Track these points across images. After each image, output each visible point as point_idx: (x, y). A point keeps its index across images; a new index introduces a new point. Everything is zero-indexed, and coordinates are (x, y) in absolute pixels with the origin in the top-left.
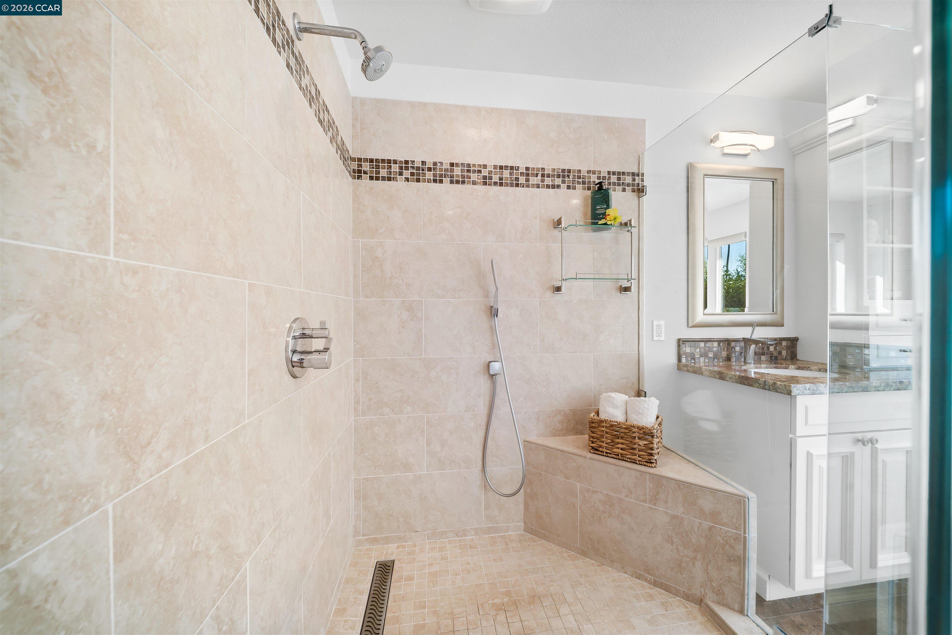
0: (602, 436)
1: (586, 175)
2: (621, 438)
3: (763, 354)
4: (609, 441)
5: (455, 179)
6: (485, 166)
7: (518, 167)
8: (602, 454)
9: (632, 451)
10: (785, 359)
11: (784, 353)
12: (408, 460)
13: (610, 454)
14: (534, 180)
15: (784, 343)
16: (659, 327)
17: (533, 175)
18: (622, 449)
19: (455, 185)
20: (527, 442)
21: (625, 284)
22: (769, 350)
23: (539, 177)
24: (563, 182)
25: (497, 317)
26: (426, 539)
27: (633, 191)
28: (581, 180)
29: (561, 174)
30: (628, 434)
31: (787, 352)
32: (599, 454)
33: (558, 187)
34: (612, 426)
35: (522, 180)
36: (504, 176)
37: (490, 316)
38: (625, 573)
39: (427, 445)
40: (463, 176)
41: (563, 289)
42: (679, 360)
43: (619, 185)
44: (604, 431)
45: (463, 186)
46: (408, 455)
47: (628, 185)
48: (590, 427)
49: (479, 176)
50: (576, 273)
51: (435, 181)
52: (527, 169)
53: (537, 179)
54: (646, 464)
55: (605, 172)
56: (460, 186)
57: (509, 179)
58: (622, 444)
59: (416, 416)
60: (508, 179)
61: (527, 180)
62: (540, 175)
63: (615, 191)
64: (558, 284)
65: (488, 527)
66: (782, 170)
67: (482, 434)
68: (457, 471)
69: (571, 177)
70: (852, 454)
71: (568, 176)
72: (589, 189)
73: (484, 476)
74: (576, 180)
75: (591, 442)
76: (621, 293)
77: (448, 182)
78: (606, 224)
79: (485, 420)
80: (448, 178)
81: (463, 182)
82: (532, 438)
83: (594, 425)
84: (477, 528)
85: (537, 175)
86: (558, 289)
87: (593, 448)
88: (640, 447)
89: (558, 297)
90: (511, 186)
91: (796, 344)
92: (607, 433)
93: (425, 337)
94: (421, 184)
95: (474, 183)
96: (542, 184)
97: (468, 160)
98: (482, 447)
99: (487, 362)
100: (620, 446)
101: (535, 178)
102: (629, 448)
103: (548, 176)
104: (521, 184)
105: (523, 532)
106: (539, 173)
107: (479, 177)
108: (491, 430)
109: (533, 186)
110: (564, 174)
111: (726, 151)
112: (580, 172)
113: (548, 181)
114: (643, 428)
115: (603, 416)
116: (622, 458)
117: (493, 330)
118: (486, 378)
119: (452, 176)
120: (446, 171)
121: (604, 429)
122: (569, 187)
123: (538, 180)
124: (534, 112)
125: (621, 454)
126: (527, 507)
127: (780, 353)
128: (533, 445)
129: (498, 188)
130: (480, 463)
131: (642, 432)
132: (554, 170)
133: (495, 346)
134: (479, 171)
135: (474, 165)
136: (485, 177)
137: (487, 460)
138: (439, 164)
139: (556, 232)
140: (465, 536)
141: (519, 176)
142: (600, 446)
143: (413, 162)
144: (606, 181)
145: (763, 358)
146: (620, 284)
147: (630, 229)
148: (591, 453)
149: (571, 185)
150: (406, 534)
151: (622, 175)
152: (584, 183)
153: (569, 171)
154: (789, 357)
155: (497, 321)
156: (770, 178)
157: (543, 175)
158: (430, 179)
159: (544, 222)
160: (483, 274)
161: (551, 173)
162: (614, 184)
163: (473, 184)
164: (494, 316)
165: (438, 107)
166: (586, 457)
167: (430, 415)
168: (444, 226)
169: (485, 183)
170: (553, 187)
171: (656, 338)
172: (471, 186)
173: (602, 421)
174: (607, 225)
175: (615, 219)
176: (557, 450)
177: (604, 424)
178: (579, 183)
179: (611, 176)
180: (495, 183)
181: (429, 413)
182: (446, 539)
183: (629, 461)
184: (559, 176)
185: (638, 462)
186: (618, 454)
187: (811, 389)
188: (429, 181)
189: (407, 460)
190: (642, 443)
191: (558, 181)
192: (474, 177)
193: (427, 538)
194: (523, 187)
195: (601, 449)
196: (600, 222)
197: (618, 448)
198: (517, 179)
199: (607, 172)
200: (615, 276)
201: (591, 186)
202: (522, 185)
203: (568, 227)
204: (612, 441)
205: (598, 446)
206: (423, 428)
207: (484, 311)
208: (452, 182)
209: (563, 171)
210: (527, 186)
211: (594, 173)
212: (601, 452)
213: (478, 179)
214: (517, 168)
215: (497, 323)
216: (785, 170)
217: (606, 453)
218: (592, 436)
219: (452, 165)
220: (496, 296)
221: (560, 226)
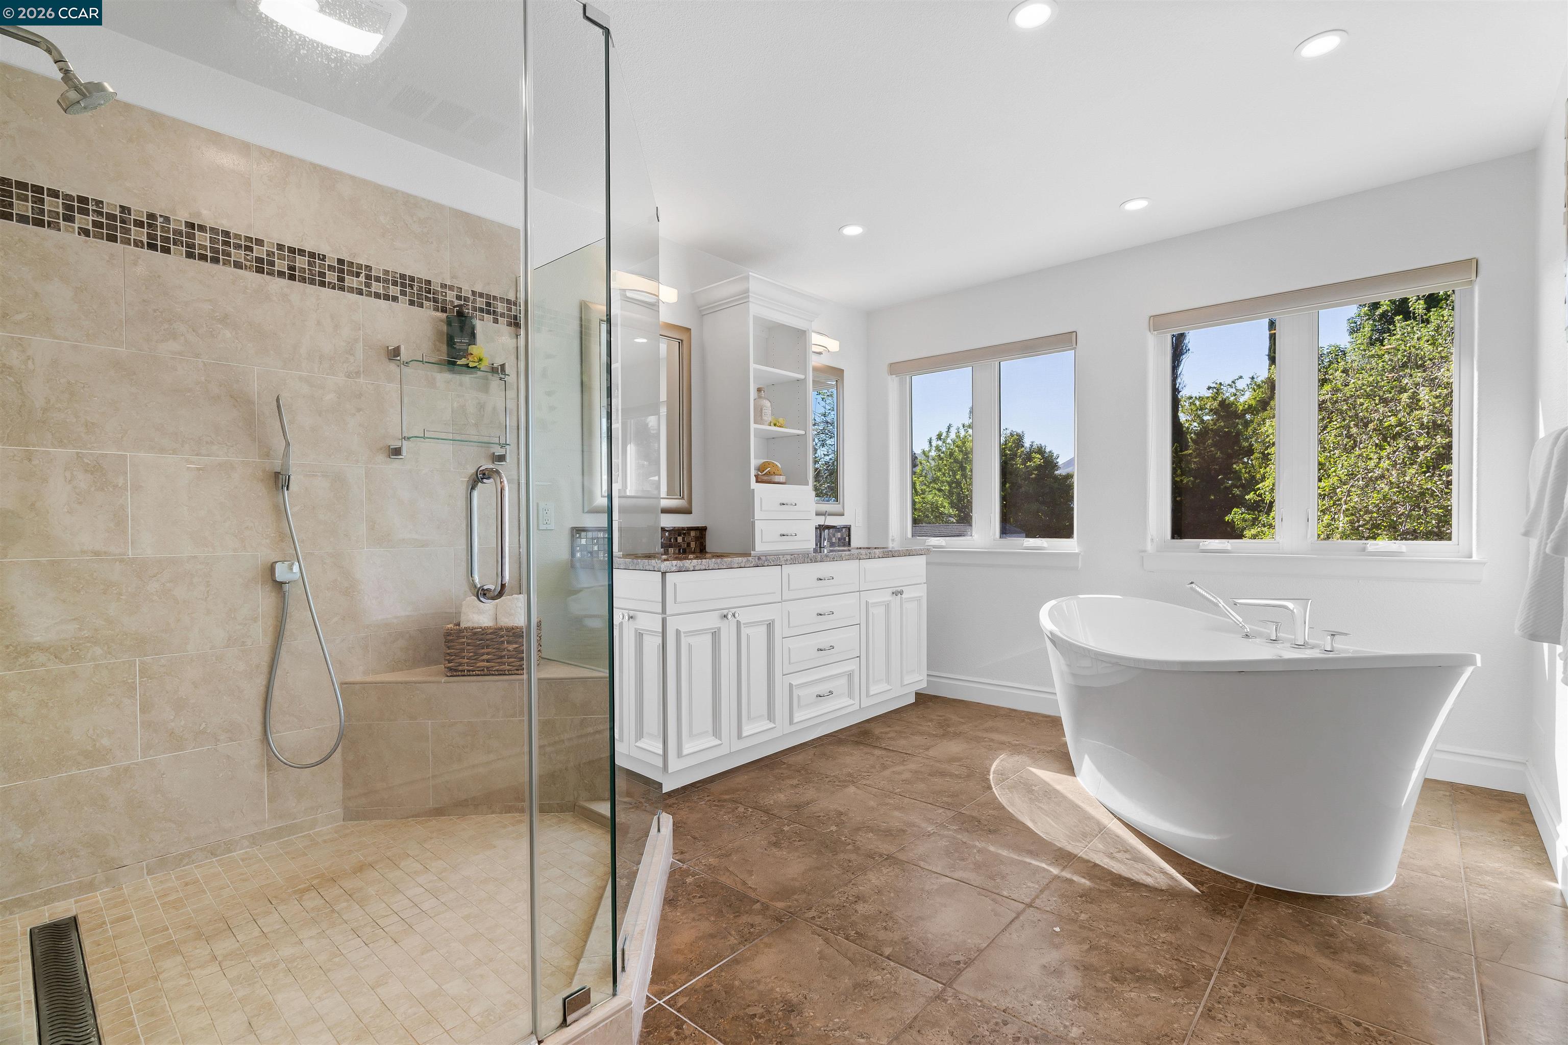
0: (463, 650)
1: (439, 289)
2: (487, 647)
3: (671, 546)
4: (471, 654)
5: (197, 252)
6: (260, 242)
7: (324, 256)
8: (463, 673)
9: (499, 660)
10: (693, 553)
11: (693, 545)
12: (97, 744)
13: (473, 671)
14: (350, 281)
15: (693, 533)
16: (547, 511)
17: (351, 273)
18: (488, 661)
19: (197, 263)
20: (346, 683)
21: (499, 451)
22: (677, 541)
23: (362, 278)
24: (403, 293)
25: (287, 489)
26: (145, 874)
27: (509, 324)
28: (431, 296)
29: (399, 280)
30: (495, 640)
31: (696, 543)
32: (459, 676)
33: (395, 299)
34: (475, 634)
35: (332, 277)
36: (297, 265)
37: (275, 489)
38: (493, 813)
39: (143, 711)
40: (215, 250)
41: (404, 451)
42: (573, 554)
43: (488, 312)
44: (464, 642)
45: (215, 266)
46: (98, 735)
47: (502, 315)
48: (445, 642)
49: (248, 255)
50: (424, 430)
51: (152, 247)
52: (341, 262)
53: (359, 281)
54: (517, 672)
55: (467, 291)
56: (207, 266)
57: (307, 271)
58: (488, 654)
59: (115, 663)
60: (305, 271)
61: (341, 279)
62: (363, 275)
63: (483, 320)
64: (396, 444)
65: (275, 828)
66: (689, 330)
67: (261, 681)
68: (211, 748)
69: (415, 289)
70: (719, 629)
71: (411, 286)
72: (444, 310)
73: (267, 746)
74: (424, 294)
75: (447, 662)
76: (493, 463)
77: (182, 255)
78: (467, 366)
79: (265, 658)
80: (183, 246)
81: (215, 260)
82: (357, 676)
83: (451, 638)
84: (255, 833)
85: (358, 275)
86: (397, 452)
87: (450, 669)
88: (510, 653)
89: (396, 464)
90: (311, 283)
91: (705, 534)
92: (468, 644)
93: (132, 520)
94: (118, 246)
95: (238, 265)
96: (367, 291)
97: (224, 224)
98: (261, 703)
99: (269, 564)
100: (485, 657)
101: (355, 278)
102: (495, 657)
103: (378, 279)
104: (330, 283)
105: (342, 822)
106: (362, 273)
107: (248, 257)
108: (279, 672)
109: (351, 290)
110: (405, 282)
111: (629, 294)
112: (430, 283)
113: (376, 287)
114: (513, 629)
115: (463, 625)
116: (488, 672)
117: (280, 512)
118: (267, 590)
119: (190, 246)
120: (177, 234)
121: (464, 640)
122: (412, 303)
123: (361, 283)
124: (353, 178)
125: (487, 668)
126: (347, 782)
127: (689, 545)
128: (357, 687)
129: (285, 282)
130: (258, 728)
131: (511, 634)
132: (386, 272)
133: (285, 537)
134: (249, 249)
135: (237, 236)
136: (259, 260)
137: (272, 722)
138: (160, 220)
139: (392, 367)
140: (231, 852)
141: (325, 269)
142: (461, 664)
143: (99, 203)
144: (470, 304)
145: (671, 550)
146: (492, 450)
147: (503, 376)
148: (448, 676)
149: (416, 299)
150: (96, 877)
151: (493, 300)
152: (435, 300)
153: (412, 279)
154: (698, 550)
155: (288, 497)
156: (675, 337)
157: (368, 277)
158: (142, 242)
159: (371, 349)
160: (258, 419)
161: (382, 276)
162: (482, 310)
163: (235, 266)
164: (282, 488)
165: (156, 119)
166: (440, 682)
167: (148, 659)
168: (174, 329)
169: (260, 270)
170: (387, 297)
171: (542, 527)
172: (231, 270)
173: (461, 631)
174: (469, 367)
175: (480, 360)
176: (397, 683)
177: (465, 633)
178: (428, 299)
179: (477, 298)
180: (281, 274)
181: (145, 655)
182: (190, 864)
183: (497, 673)
184: (395, 283)
185: (507, 672)
186: (482, 668)
187: (678, 565)
188: (138, 244)
189: (95, 745)
190: (511, 647)
191: (394, 291)
192: (238, 255)
193: (147, 873)
194: (334, 288)
195: (460, 668)
196: (459, 362)
197: (483, 661)
198: (322, 275)
199: (470, 292)
200: (486, 439)
201: (448, 307)
202: (331, 286)
203: (410, 361)
204: (476, 654)
205: (457, 664)
206: (134, 682)
207: (263, 480)
208: (190, 255)
209: (403, 276)
210: (341, 288)
211: (451, 288)
212: (461, 671)
213: (246, 259)
214: (321, 256)
215: (288, 501)
216: (692, 331)
217: (469, 671)
218: (448, 654)
219: (191, 225)
220: (286, 454)
221: (399, 358)
